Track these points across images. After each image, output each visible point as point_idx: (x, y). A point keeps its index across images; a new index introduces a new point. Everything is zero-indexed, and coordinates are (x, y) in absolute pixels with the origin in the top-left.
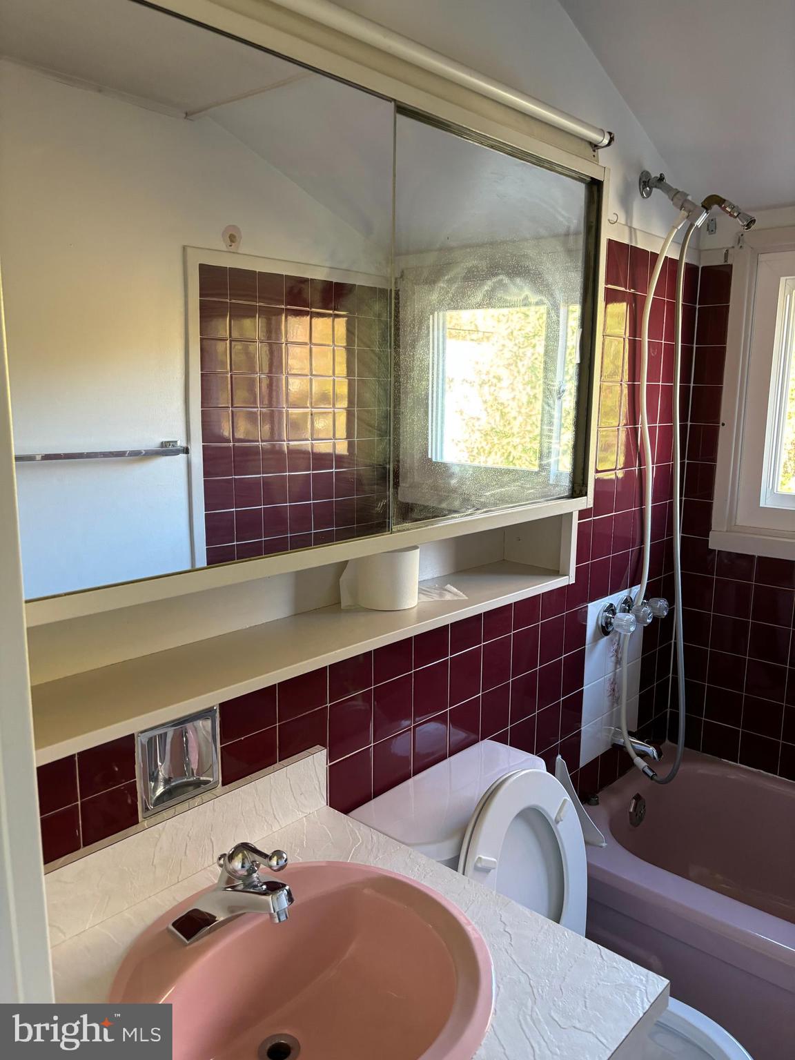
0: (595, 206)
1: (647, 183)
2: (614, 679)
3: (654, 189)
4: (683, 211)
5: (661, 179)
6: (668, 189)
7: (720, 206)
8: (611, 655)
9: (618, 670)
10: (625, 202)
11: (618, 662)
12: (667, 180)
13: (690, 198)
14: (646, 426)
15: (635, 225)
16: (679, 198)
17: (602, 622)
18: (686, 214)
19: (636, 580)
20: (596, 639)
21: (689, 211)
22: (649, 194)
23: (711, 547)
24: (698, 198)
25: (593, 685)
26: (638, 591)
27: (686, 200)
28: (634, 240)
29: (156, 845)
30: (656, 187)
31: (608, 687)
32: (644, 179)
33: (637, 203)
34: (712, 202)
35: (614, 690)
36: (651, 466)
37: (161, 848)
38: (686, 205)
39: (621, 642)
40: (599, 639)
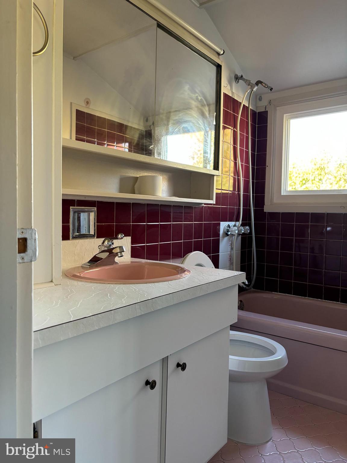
0: (219, 75)
1: (237, 78)
2: (231, 255)
3: (240, 80)
4: (249, 86)
5: (242, 76)
6: (244, 80)
7: (261, 84)
8: (229, 245)
9: (232, 252)
10: (230, 83)
11: (232, 249)
12: (244, 77)
13: (251, 82)
14: (240, 163)
15: (234, 91)
16: (248, 83)
17: (226, 230)
18: (250, 87)
19: (237, 220)
20: (223, 237)
21: (251, 86)
22: (238, 82)
23: (264, 211)
24: (254, 82)
25: (224, 254)
26: (238, 224)
27: (250, 83)
28: (233, 96)
29: (76, 247)
30: (240, 79)
31: (228, 256)
32: (236, 77)
33: (234, 84)
34: (258, 83)
35: (231, 259)
36: (242, 178)
37: (77, 249)
38: (250, 84)
39: (233, 241)
40: (225, 237)
